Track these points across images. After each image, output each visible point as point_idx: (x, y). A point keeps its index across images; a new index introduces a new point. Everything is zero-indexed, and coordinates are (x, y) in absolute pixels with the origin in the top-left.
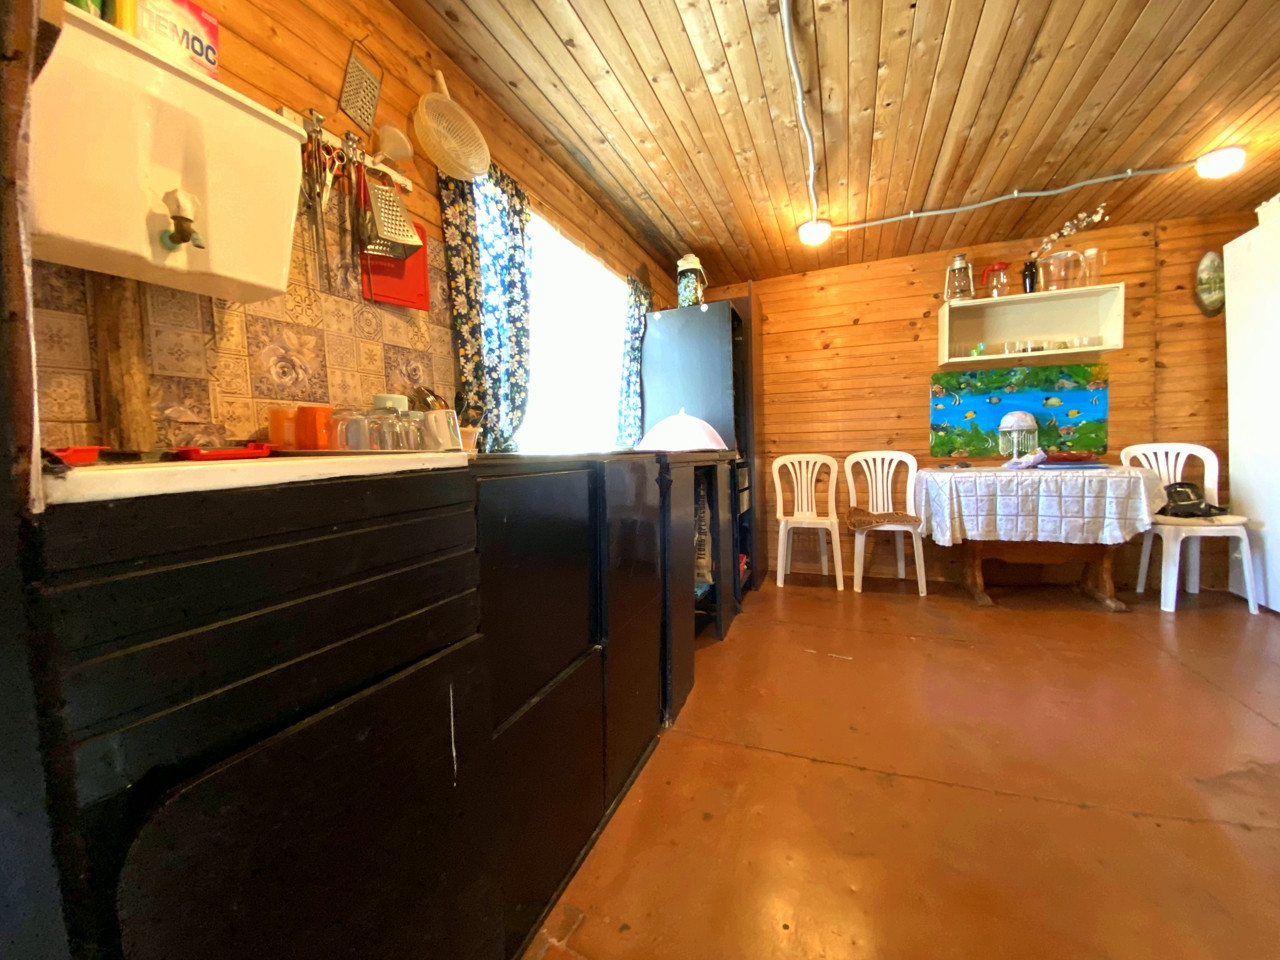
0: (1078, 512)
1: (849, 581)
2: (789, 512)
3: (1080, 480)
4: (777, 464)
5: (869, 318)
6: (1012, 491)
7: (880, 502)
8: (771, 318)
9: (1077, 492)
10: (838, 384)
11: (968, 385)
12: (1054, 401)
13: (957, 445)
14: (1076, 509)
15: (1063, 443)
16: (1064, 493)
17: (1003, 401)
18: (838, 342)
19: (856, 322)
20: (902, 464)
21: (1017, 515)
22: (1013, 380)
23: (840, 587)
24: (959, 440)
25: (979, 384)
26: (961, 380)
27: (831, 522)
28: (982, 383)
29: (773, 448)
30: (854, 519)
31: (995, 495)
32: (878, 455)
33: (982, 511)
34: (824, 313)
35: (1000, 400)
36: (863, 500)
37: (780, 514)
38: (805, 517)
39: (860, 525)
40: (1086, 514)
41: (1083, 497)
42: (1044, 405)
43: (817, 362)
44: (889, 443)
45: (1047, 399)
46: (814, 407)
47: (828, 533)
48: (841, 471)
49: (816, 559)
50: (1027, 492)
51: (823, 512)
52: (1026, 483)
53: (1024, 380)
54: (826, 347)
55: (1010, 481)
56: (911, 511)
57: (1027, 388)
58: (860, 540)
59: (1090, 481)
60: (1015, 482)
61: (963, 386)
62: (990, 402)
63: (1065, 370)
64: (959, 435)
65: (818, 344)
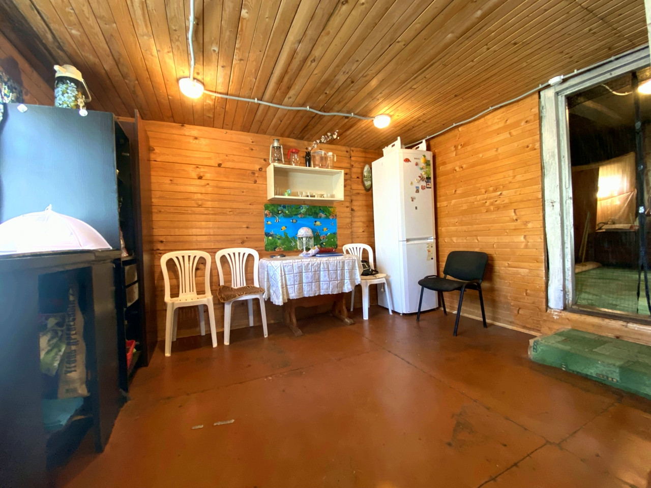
0: (335, 278)
1: (220, 336)
2: (175, 294)
3: (336, 262)
4: (164, 259)
5: (228, 165)
6: (309, 269)
7: (238, 281)
8: (157, 150)
9: (334, 268)
10: (209, 204)
11: (282, 212)
12: (318, 223)
13: (278, 245)
14: (335, 277)
15: (322, 243)
16: (330, 269)
17: (298, 222)
18: (208, 176)
19: (220, 165)
20: (250, 256)
21: (312, 282)
22: (302, 211)
23: (215, 344)
24: (279, 242)
25: (287, 212)
26: (279, 209)
27: (207, 299)
28: (289, 211)
29: (160, 247)
30: (222, 294)
31: (302, 272)
32: (237, 250)
33: (296, 282)
34: (197, 155)
35: (297, 221)
36: (228, 280)
37: (167, 298)
38: (188, 298)
39: (228, 298)
40: (339, 278)
41: (337, 270)
42: (315, 225)
43: (193, 187)
44: (243, 243)
45: (316, 222)
46: (193, 217)
47: (205, 307)
48: (214, 262)
49: (196, 324)
50: (315, 269)
51: (201, 292)
52: (315, 264)
53: (306, 212)
54: (200, 178)
55: (309, 264)
56: (256, 284)
57: (308, 216)
58: (228, 309)
59: (339, 262)
60: (311, 264)
61: (280, 212)
62: (292, 222)
63: (322, 209)
64: (279, 239)
65: (194, 174)
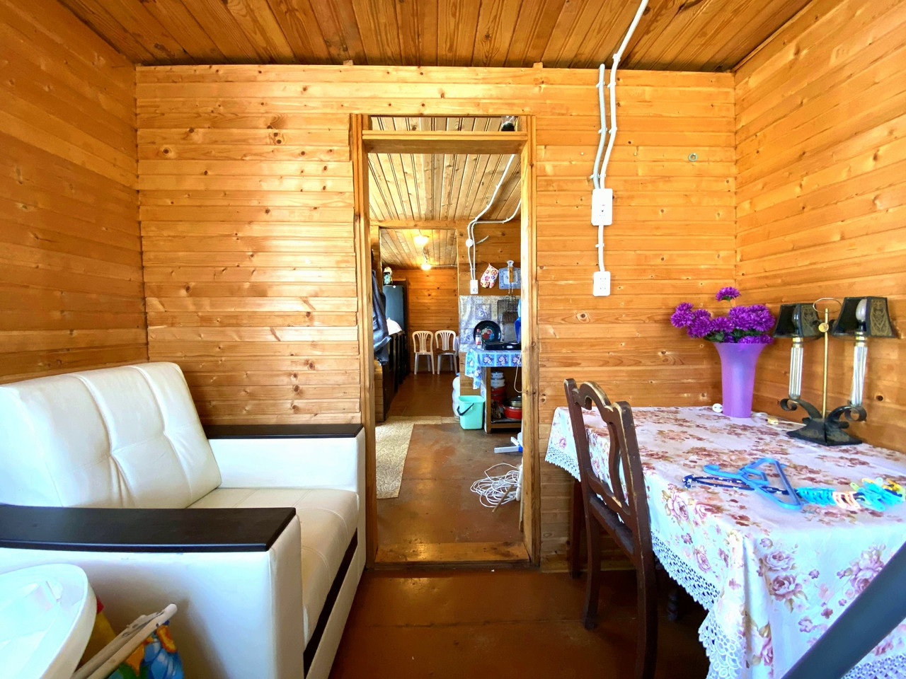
1: (436, 372)
2: (418, 350)
4: (414, 334)
5: (442, 287)
7: (445, 347)
8: (412, 283)
10: (433, 308)
18: (433, 294)
19: (438, 288)
20: (452, 335)
23: (434, 373)
27: (431, 353)
29: (411, 328)
30: (438, 351)
32: (445, 331)
34: (428, 284)
36: (441, 346)
37: (415, 351)
38: (423, 352)
39: (439, 354)
43: (427, 300)
44: (448, 328)
46: (424, 315)
47: (430, 356)
48: (434, 337)
49: (427, 367)
51: (428, 351)
54: (429, 295)
56: (454, 350)
58: (439, 358)
65: (426, 294)
